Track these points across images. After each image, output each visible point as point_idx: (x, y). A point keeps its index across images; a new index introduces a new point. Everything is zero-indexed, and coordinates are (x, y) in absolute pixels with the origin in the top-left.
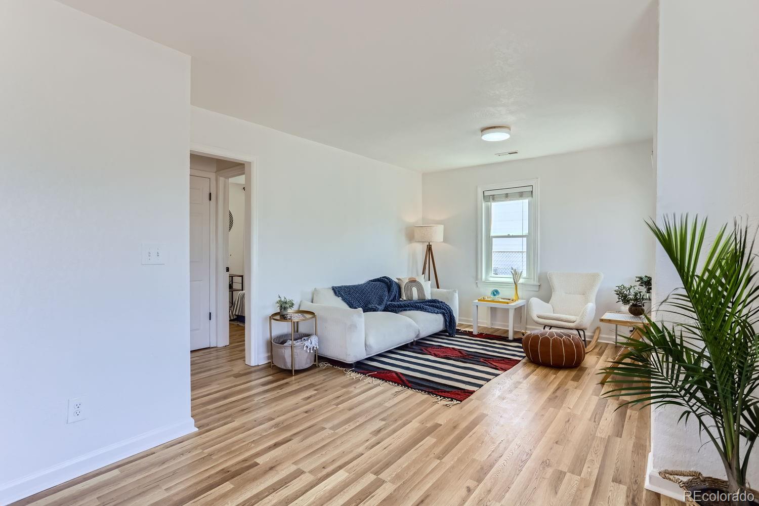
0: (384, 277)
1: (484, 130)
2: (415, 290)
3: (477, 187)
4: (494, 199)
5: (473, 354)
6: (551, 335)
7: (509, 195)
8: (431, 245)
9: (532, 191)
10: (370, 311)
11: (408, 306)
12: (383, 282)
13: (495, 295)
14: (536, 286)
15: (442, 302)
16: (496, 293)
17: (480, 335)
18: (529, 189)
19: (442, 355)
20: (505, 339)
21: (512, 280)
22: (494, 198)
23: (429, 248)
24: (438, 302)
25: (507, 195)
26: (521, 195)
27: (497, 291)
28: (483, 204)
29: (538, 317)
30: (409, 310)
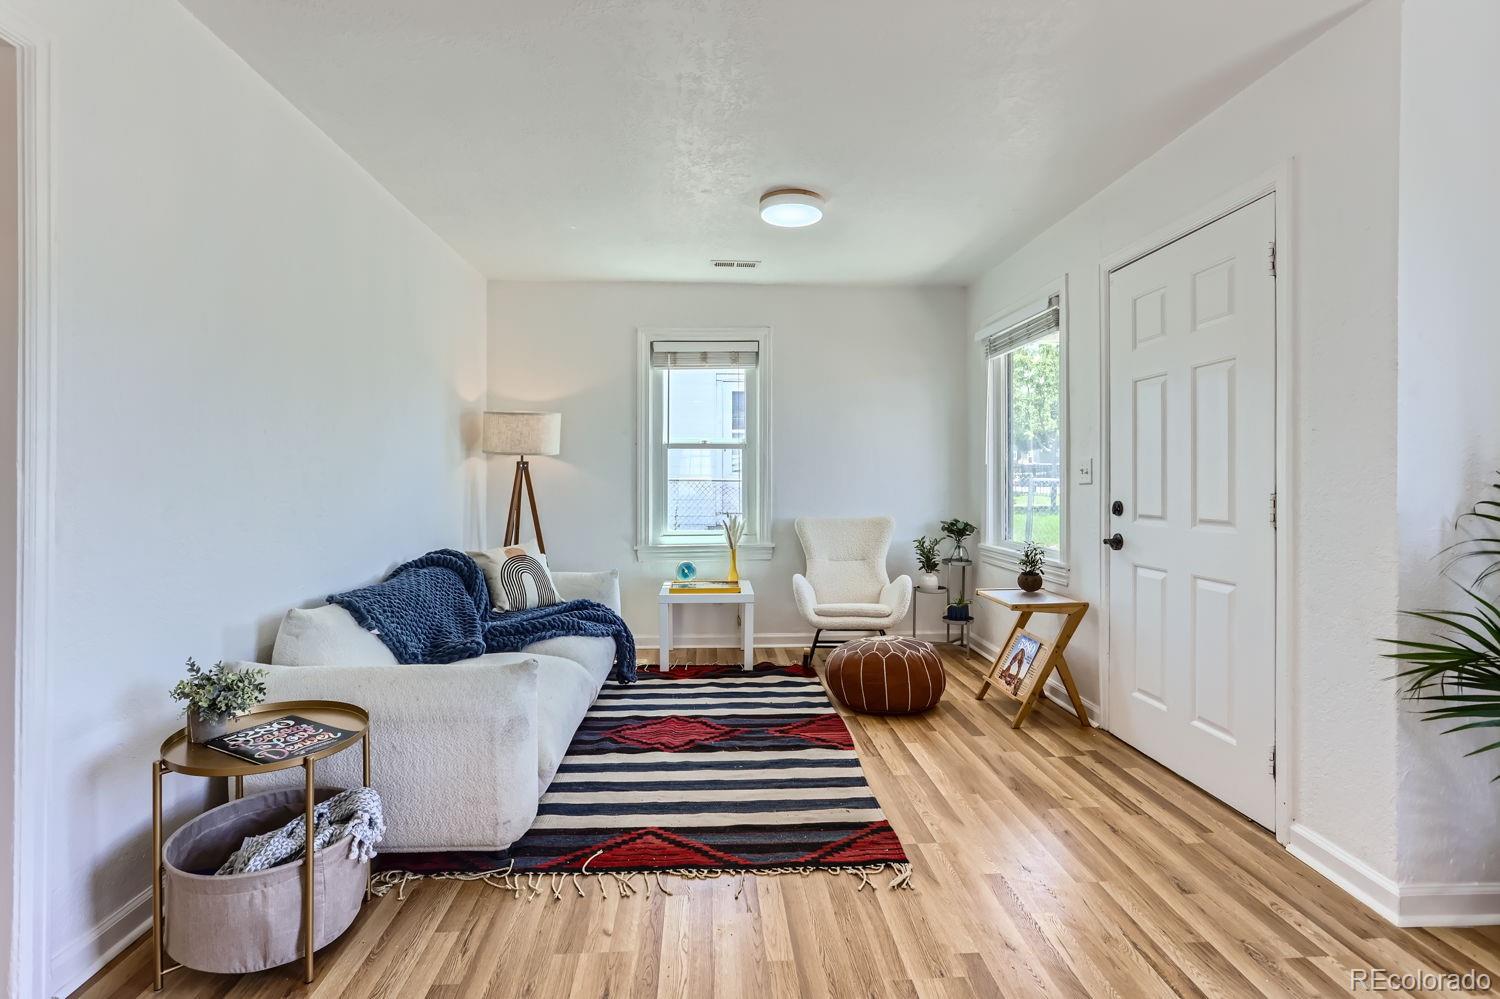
0: (442, 552)
1: (771, 194)
2: (528, 580)
3: (636, 331)
4: (674, 362)
5: (747, 721)
6: (884, 649)
7: (709, 355)
8: (527, 463)
9: (757, 353)
10: (460, 658)
11: (544, 627)
12: (446, 567)
13: (685, 576)
14: (765, 548)
15: (598, 605)
16: (687, 570)
17: (677, 672)
18: (753, 347)
19: (677, 742)
20: (736, 671)
21: (723, 540)
22: (674, 358)
23: (523, 468)
24: (592, 605)
25: (704, 356)
26: (735, 358)
27: (689, 567)
28: (651, 372)
29: (818, 614)
30: (551, 637)
